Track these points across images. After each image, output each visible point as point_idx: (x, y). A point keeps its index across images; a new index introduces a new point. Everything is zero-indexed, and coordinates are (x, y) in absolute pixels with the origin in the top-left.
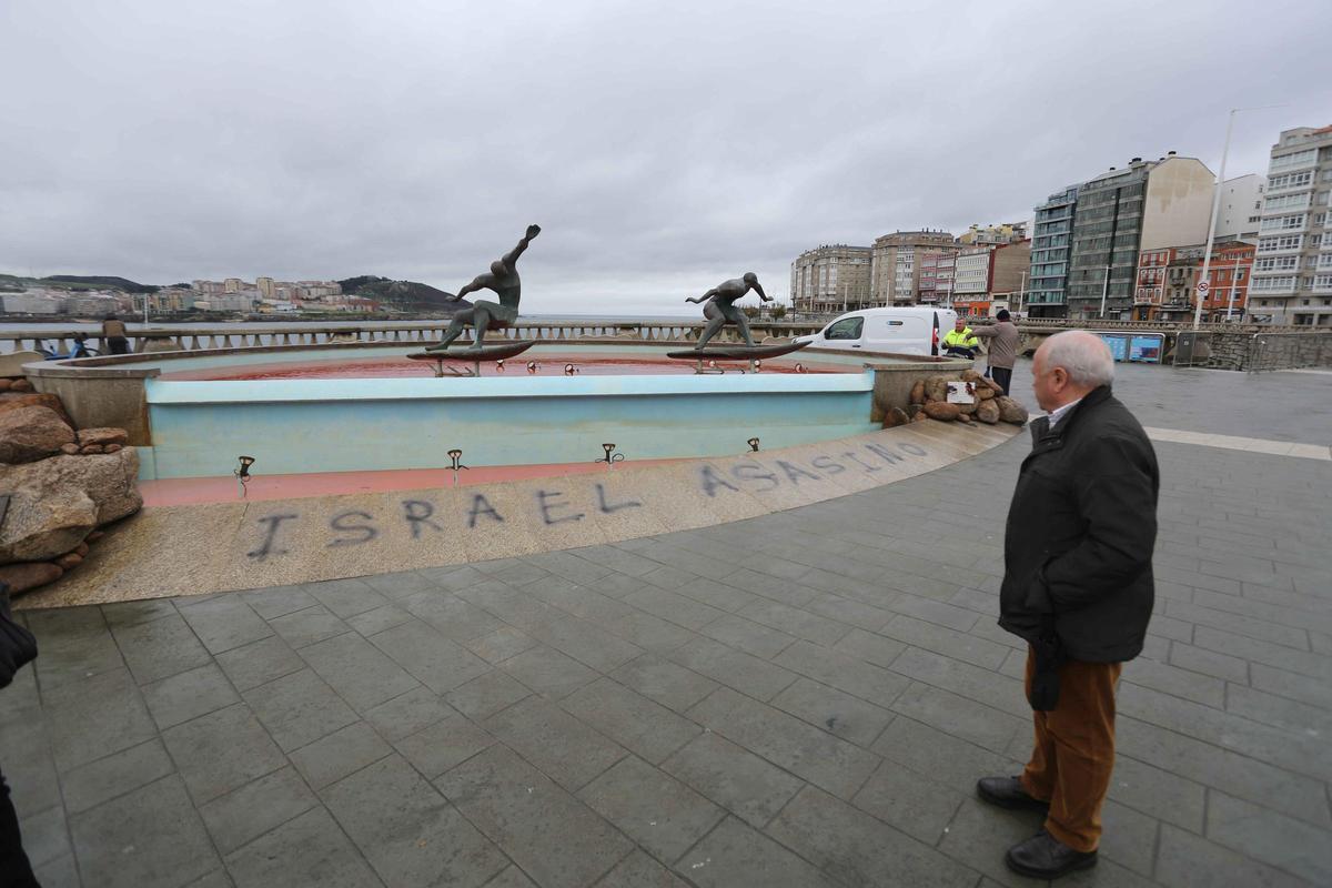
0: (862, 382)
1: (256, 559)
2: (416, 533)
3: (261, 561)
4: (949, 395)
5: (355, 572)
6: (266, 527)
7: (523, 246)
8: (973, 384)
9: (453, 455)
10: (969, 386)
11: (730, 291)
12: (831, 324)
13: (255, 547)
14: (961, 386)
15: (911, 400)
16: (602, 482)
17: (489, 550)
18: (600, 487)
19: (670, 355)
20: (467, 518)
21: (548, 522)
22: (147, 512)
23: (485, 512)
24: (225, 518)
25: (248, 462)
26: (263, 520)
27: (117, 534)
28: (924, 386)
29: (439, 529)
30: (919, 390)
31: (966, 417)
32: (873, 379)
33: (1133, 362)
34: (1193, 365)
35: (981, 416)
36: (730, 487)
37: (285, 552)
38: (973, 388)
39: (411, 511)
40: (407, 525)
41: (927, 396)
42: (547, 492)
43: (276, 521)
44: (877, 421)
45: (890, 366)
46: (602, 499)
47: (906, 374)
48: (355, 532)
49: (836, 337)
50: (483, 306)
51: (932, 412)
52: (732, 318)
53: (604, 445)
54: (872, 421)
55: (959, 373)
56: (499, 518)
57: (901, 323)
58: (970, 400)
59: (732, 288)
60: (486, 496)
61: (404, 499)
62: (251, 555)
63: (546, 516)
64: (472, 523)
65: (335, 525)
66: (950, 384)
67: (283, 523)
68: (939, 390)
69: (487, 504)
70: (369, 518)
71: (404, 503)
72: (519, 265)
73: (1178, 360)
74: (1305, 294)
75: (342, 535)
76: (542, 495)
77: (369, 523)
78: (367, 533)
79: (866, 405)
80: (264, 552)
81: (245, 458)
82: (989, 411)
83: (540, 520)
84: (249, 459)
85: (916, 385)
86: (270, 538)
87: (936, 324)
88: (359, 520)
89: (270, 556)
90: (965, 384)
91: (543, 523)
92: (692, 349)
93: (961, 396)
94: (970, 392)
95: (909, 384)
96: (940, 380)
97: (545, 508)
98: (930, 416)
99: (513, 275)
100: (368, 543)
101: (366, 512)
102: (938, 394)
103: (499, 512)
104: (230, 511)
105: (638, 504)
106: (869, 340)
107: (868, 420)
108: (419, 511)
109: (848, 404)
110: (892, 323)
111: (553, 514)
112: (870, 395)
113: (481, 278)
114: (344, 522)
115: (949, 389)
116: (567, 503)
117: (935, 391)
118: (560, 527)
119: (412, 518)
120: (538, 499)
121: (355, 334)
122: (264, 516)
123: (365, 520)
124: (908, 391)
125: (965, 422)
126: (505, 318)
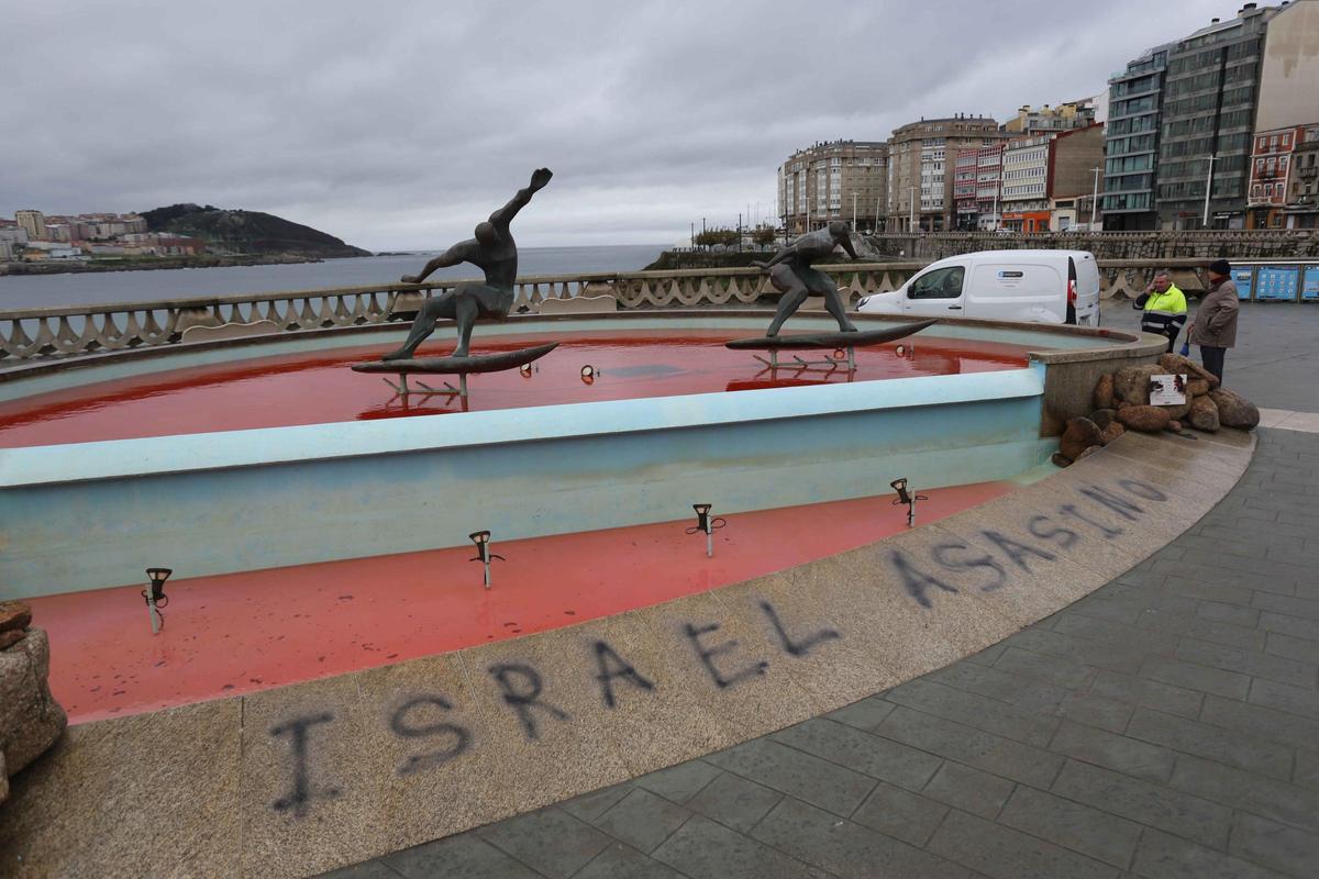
0: (1026, 382)
1: (290, 813)
2: (531, 728)
3: (301, 815)
4: (1153, 394)
5: (464, 822)
6: (286, 743)
7: (523, 198)
8: (1184, 377)
9: (478, 539)
10: (1179, 380)
13: (281, 788)
14: (1168, 380)
15: (1095, 404)
16: (766, 598)
17: (654, 749)
18: (767, 608)
20: (597, 691)
21: (722, 684)
22: (75, 736)
23: (620, 674)
24: (210, 733)
25: (162, 576)
26: (277, 732)
27: (34, 790)
28: (1114, 381)
29: (563, 716)
30: (1107, 388)
31: (1177, 425)
32: (1044, 376)
33: (1306, 302)
35: (1196, 421)
36: (945, 588)
37: (334, 792)
38: (1185, 381)
39: (508, 686)
40: (510, 714)
41: (1118, 396)
42: (697, 624)
43: (298, 730)
44: (1052, 436)
45: (1066, 357)
46: (784, 638)
47: (1089, 366)
48: (435, 737)
49: (925, 294)
51: (1131, 421)
52: (815, 287)
53: (696, 507)
54: (1043, 435)
55: (1155, 359)
56: (646, 685)
57: (1020, 275)
58: (1180, 400)
60: (610, 642)
61: (489, 663)
62: (279, 805)
63: (714, 673)
64: (610, 700)
65: (397, 726)
66: (1154, 378)
67: (313, 732)
68: (1136, 388)
69: (618, 660)
70: (448, 707)
71: (491, 670)
75: (417, 746)
76: (692, 632)
77: (452, 717)
78: (454, 739)
79: (1034, 414)
80: (299, 797)
81: (157, 571)
82: (1208, 414)
83: (708, 682)
84: (164, 571)
85: (1101, 379)
86: (302, 767)
87: (1072, 275)
88: (432, 714)
89: (314, 803)
90: (1173, 377)
91: (713, 687)
93: (1168, 395)
94: (1180, 388)
95: (1091, 379)
96: (1137, 374)
97: (705, 656)
98: (1128, 427)
99: (508, 241)
100: (462, 758)
101: (438, 693)
102: (1135, 395)
103: (642, 672)
104: (217, 718)
105: (834, 635)
106: (974, 299)
107: (1036, 434)
108: (520, 684)
109: (1008, 414)
110: (1006, 274)
111: (725, 673)
112: (1039, 399)
113: (460, 247)
114: (410, 720)
115: (1151, 386)
116: (734, 643)
117: (1131, 389)
118: (742, 691)
119: (513, 699)
120: (687, 640)
121: (211, 309)
122: (277, 722)
123: (442, 712)
124: (1091, 389)
125: (1176, 432)
126: (500, 306)
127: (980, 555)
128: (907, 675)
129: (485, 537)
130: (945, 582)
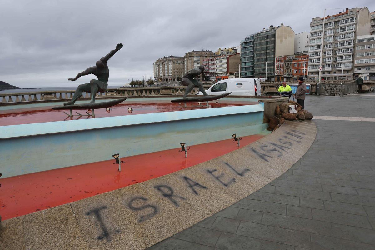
0: (260, 107)
1: (105, 241)
2: (175, 204)
3: (109, 241)
4: (290, 110)
6: (93, 217)
7: (113, 53)
8: (296, 106)
10: (295, 106)
11: (195, 73)
12: (213, 86)
13: (98, 232)
15: (276, 113)
16: (225, 162)
18: (227, 164)
19: (172, 101)
20: (191, 190)
21: (226, 185)
22: (4, 225)
23: (195, 185)
24: (62, 217)
26: (88, 214)
28: (280, 107)
29: (184, 199)
30: (279, 109)
31: (296, 118)
32: (264, 106)
35: (300, 117)
36: (269, 157)
37: (118, 231)
39: (163, 192)
40: (167, 200)
41: (281, 111)
42: (211, 170)
43: (96, 213)
44: (266, 122)
45: (269, 101)
46: (234, 170)
47: (274, 103)
48: (146, 209)
50: (95, 82)
51: (286, 117)
52: (196, 84)
53: (180, 144)
54: (264, 123)
56: (204, 187)
57: (242, 84)
58: (296, 112)
59: (196, 72)
60: (187, 176)
61: (153, 186)
62: (99, 238)
63: (222, 183)
64: (196, 193)
65: (132, 208)
66: (290, 106)
67: (102, 213)
69: (192, 181)
70: (146, 200)
71: (155, 187)
75: (141, 213)
76: (210, 172)
77: (148, 203)
78: (153, 210)
79: (261, 116)
80: (106, 235)
82: (303, 115)
83: (221, 185)
85: (277, 107)
86: (102, 224)
88: (141, 203)
89: (112, 236)
90: (294, 106)
91: (224, 186)
93: (293, 111)
94: (296, 109)
95: (275, 107)
96: (285, 105)
97: (217, 178)
98: (286, 119)
99: (106, 68)
100: (158, 215)
101: (141, 196)
102: (286, 111)
103: (201, 184)
104: (62, 212)
105: (248, 170)
107: (262, 122)
108: (167, 191)
109: (256, 117)
110: (238, 84)
111: (223, 181)
112: (262, 113)
113: (91, 68)
114: (135, 205)
115: (291, 108)
116: (223, 174)
117: (285, 109)
118: (233, 186)
119: (165, 195)
120: (209, 174)
122: (87, 211)
123: (144, 202)
124: (274, 110)
125: (296, 120)
127: (273, 149)
128: (273, 179)
129: (118, 156)
130: (268, 155)
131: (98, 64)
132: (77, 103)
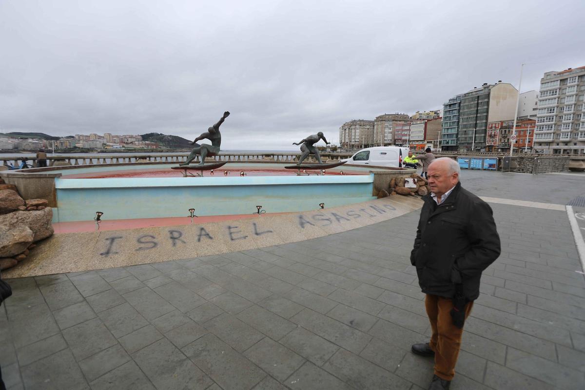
0: (369, 179)
1: (104, 256)
2: (174, 244)
3: (106, 257)
4: (406, 184)
5: (147, 261)
6: (108, 242)
7: (222, 120)
8: (416, 180)
9: (191, 211)
10: (414, 180)
12: (356, 154)
13: (103, 251)
14: (411, 180)
15: (390, 186)
16: (255, 222)
17: (206, 252)
18: (255, 224)
19: (286, 167)
20: (197, 238)
21: (232, 239)
22: (56, 236)
23: (205, 235)
24: (90, 238)
25: (100, 214)
26: (107, 239)
27: (42, 246)
28: (395, 180)
29: (185, 242)
30: (393, 182)
31: (413, 194)
32: (373, 177)
33: (485, 170)
34: (511, 171)
35: (420, 193)
36: (311, 224)
37: (117, 253)
38: (416, 181)
39: (173, 235)
40: (171, 241)
41: (396, 185)
42: (232, 226)
43: (113, 240)
44: (376, 196)
45: (380, 172)
46: (256, 229)
47: (388, 175)
48: (148, 244)
49: (358, 159)
50: (205, 146)
51: (399, 191)
52: (313, 151)
53: (257, 207)
54: (373, 196)
55: (410, 175)
56: (211, 238)
57: (386, 154)
58: (415, 186)
59: (313, 139)
60: (205, 228)
61: (169, 230)
62: (102, 254)
63: (231, 237)
64: (199, 240)
65: (139, 241)
66: (406, 179)
67: (116, 241)
68: (401, 182)
69: (205, 232)
70: (154, 238)
71: (169, 231)
72: (221, 129)
73: (505, 168)
74: (557, 141)
75: (142, 245)
76: (230, 228)
77: (154, 240)
78: (152, 244)
79: (370, 189)
80: (108, 253)
81: (99, 213)
82: (423, 191)
83: (229, 239)
84: (101, 213)
85: (392, 179)
86: (110, 247)
87: (401, 154)
88: (150, 239)
89: (111, 255)
90: (412, 179)
92: (295, 165)
93: (411, 184)
94: (415, 183)
95: (389, 179)
96: (402, 178)
97: (231, 233)
98: (398, 193)
99: (218, 133)
100: (153, 249)
101: (153, 235)
102: (401, 184)
103: (211, 235)
104: (93, 235)
105: (271, 232)
106: (372, 161)
107: (371, 195)
108: (176, 235)
109: (362, 188)
110: (382, 153)
111: (234, 236)
112: (372, 184)
113: (204, 134)
114: (143, 240)
115: (406, 182)
116: (240, 231)
118: (237, 242)
119: (173, 238)
120: (228, 229)
121: (148, 158)
122: (107, 237)
123: (152, 239)
124: (388, 182)
125: (413, 196)
126: (214, 152)
127: (327, 218)
128: (288, 242)
129: (193, 210)
131: (210, 130)
132: (191, 165)
